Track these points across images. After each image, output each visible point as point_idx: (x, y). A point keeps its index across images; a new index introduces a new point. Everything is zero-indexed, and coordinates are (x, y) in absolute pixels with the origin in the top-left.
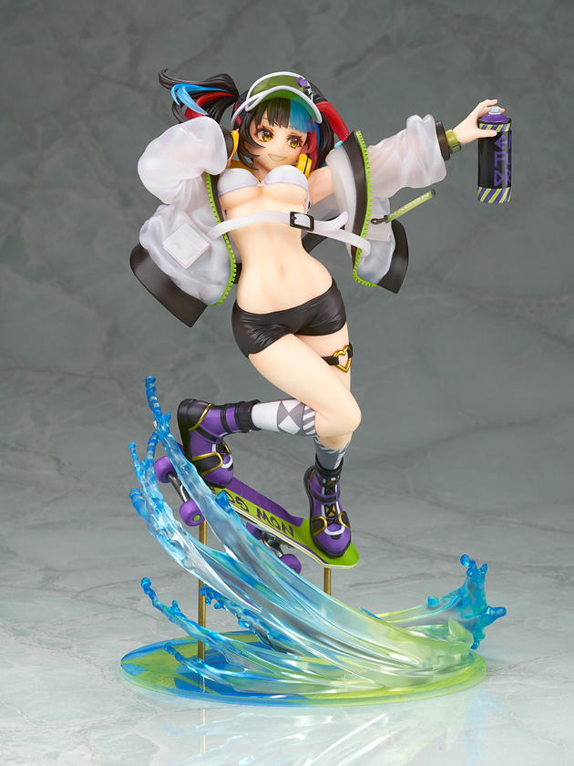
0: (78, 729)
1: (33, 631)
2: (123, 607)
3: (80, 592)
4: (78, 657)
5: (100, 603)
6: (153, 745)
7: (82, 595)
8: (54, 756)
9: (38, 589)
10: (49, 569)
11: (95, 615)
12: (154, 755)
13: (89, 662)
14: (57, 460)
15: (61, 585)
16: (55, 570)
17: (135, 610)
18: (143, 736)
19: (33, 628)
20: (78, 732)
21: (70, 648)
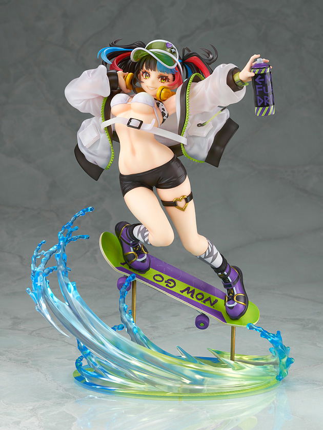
0: (31, 408)
1: (7, 352)
2: (57, 340)
3: (33, 331)
4: (31, 368)
5: (44, 337)
6: (73, 417)
7: (34, 332)
8: (18, 423)
9: (10, 329)
10: (16, 318)
11: (41, 344)
12: (73, 423)
13: (38, 370)
14: (21, 257)
15: (22, 327)
16: (19, 319)
17: (64, 341)
18: (68, 412)
19: (6, 351)
20: (31, 410)
21: (27, 362)
